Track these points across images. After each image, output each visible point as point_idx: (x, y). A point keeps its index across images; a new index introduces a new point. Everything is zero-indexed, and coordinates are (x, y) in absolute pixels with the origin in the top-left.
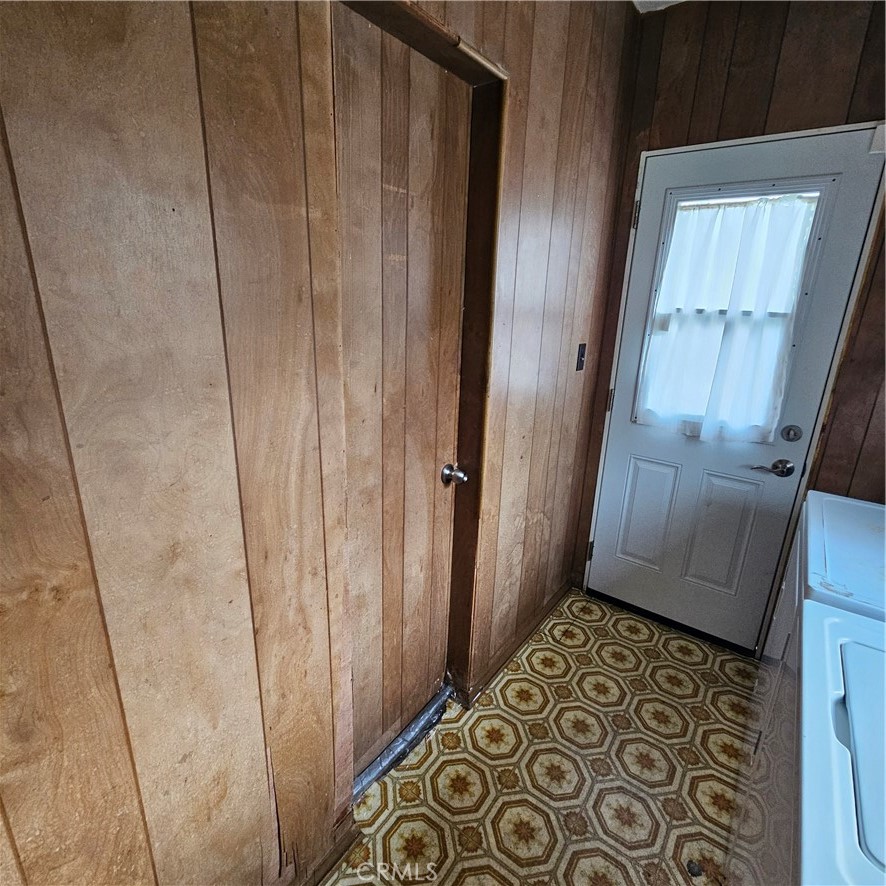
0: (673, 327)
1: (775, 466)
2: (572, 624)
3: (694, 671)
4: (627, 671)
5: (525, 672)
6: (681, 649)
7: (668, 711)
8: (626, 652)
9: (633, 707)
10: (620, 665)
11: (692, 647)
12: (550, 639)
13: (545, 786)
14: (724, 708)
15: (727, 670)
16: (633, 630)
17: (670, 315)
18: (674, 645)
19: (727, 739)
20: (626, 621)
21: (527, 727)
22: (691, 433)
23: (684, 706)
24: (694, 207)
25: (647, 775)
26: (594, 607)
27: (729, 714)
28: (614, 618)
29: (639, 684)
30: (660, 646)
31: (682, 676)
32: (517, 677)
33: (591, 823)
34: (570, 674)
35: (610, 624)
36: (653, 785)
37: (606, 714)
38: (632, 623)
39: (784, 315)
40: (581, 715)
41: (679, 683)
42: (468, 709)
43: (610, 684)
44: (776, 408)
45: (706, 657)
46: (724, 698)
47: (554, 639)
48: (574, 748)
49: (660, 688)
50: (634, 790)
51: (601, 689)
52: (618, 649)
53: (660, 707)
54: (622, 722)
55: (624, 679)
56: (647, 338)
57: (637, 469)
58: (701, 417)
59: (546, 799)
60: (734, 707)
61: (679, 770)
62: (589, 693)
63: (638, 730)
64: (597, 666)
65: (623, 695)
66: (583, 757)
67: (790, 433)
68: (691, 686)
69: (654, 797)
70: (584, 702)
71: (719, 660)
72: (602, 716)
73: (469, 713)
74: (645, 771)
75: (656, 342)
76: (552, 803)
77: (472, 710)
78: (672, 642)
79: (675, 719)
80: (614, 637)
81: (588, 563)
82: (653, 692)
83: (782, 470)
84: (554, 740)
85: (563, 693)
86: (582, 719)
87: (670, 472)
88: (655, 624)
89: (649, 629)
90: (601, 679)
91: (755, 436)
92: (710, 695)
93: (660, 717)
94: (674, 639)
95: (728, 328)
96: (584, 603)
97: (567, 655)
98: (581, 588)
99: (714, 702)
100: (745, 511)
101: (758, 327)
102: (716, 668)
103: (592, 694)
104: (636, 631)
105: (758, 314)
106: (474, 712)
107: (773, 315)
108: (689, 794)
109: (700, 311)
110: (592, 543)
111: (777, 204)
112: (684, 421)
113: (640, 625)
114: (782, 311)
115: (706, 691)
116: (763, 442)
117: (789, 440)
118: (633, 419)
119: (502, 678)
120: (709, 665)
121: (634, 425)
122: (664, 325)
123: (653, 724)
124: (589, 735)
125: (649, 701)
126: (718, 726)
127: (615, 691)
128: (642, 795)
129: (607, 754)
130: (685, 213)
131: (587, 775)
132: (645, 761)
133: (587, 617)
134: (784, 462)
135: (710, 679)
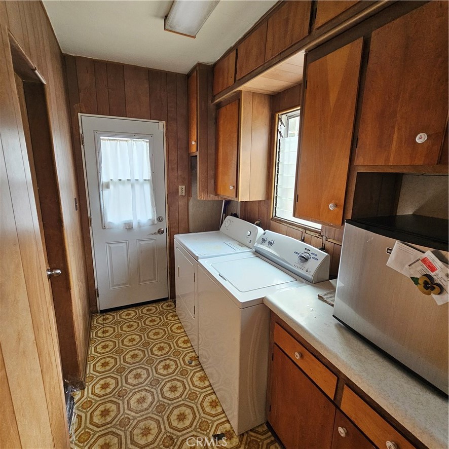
0: (111, 187)
1: (159, 232)
2: (103, 327)
3: (156, 314)
4: (136, 328)
5: (98, 357)
6: (148, 310)
7: (157, 330)
8: (131, 323)
9: (146, 337)
10: (132, 329)
11: (150, 307)
12: (99, 339)
13: (137, 382)
14: (171, 318)
15: (164, 308)
16: (128, 315)
17: (109, 182)
18: (145, 311)
19: (176, 326)
20: (124, 314)
21: (115, 373)
22: (129, 227)
23: (160, 326)
24: (107, 140)
25: (164, 352)
26: (107, 316)
27: (173, 319)
28: (118, 315)
29: (143, 330)
30: (141, 314)
31: (153, 318)
32: (96, 361)
33: (159, 378)
34: (117, 344)
35: (118, 318)
36: (167, 353)
37: (140, 346)
38: (126, 313)
39: (149, 180)
40: (131, 353)
41: (154, 321)
42: (84, 389)
43: (134, 336)
44: (154, 212)
45: (156, 308)
46: (168, 316)
47: (100, 337)
48: (137, 364)
49: (149, 326)
50: (164, 359)
51: (132, 340)
52: (128, 324)
53: (154, 331)
54: (146, 344)
55: (137, 331)
56: (101, 192)
57: (110, 248)
58: (131, 220)
59: (141, 385)
60: (172, 316)
61: (171, 343)
62: (129, 345)
63: (153, 343)
64: (125, 334)
65: (140, 336)
66: (143, 364)
67: (160, 219)
68: (158, 319)
69: (170, 356)
70: (129, 349)
71: (160, 306)
72: (139, 348)
73: (86, 389)
74: (163, 351)
75: (106, 194)
76: (143, 385)
77: (86, 387)
78: (143, 310)
79: (161, 331)
80: (123, 321)
81: (97, 299)
82: (149, 328)
83: (160, 232)
84: (129, 368)
85: (120, 351)
86: (133, 354)
87: (125, 244)
88: (134, 308)
89: (133, 311)
90: (129, 337)
91: (150, 223)
92: (165, 318)
93: (156, 334)
94: (143, 309)
95: (133, 186)
96: (103, 317)
97: (110, 339)
98: (97, 312)
99: (167, 319)
100: (153, 250)
101: (142, 185)
102: (161, 309)
103: (130, 344)
104: (130, 314)
105: (141, 180)
106: (88, 387)
107: (145, 180)
108: (178, 347)
109: (120, 180)
110: (97, 289)
111: (137, 142)
112: (125, 223)
113: (129, 312)
114: (148, 179)
115: (163, 317)
116: (153, 224)
117: (160, 221)
118: (103, 227)
119: (90, 367)
120: (159, 310)
121: (105, 230)
122: (108, 187)
123: (155, 337)
124: (139, 356)
125: (149, 332)
126: (172, 324)
127: (137, 337)
128: (167, 358)
129: (149, 356)
130: (104, 141)
131: (147, 367)
132: (161, 349)
133: (107, 321)
134: (160, 229)
135: (162, 313)
